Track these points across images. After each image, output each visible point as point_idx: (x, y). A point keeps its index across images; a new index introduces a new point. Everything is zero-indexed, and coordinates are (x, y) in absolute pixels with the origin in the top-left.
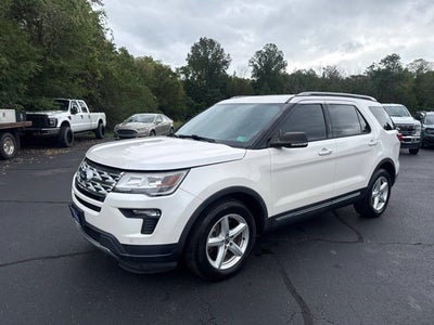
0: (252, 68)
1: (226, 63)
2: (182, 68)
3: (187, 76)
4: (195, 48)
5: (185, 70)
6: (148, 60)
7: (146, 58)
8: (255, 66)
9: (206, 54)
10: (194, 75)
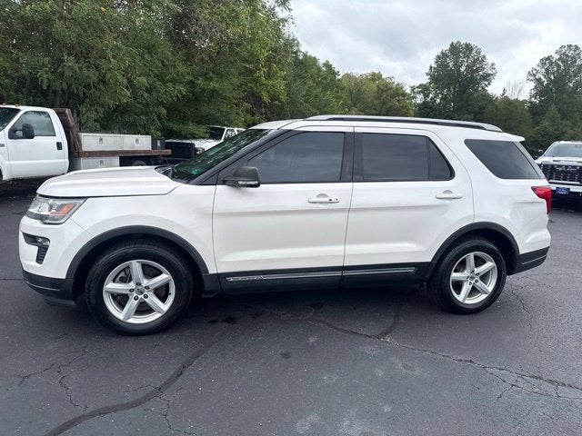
0: (532, 85)
1: (487, 77)
2: (420, 86)
3: (426, 96)
4: (442, 58)
5: (424, 89)
6: (376, 77)
7: (374, 74)
8: (539, 80)
9: (457, 65)
10: (436, 95)
